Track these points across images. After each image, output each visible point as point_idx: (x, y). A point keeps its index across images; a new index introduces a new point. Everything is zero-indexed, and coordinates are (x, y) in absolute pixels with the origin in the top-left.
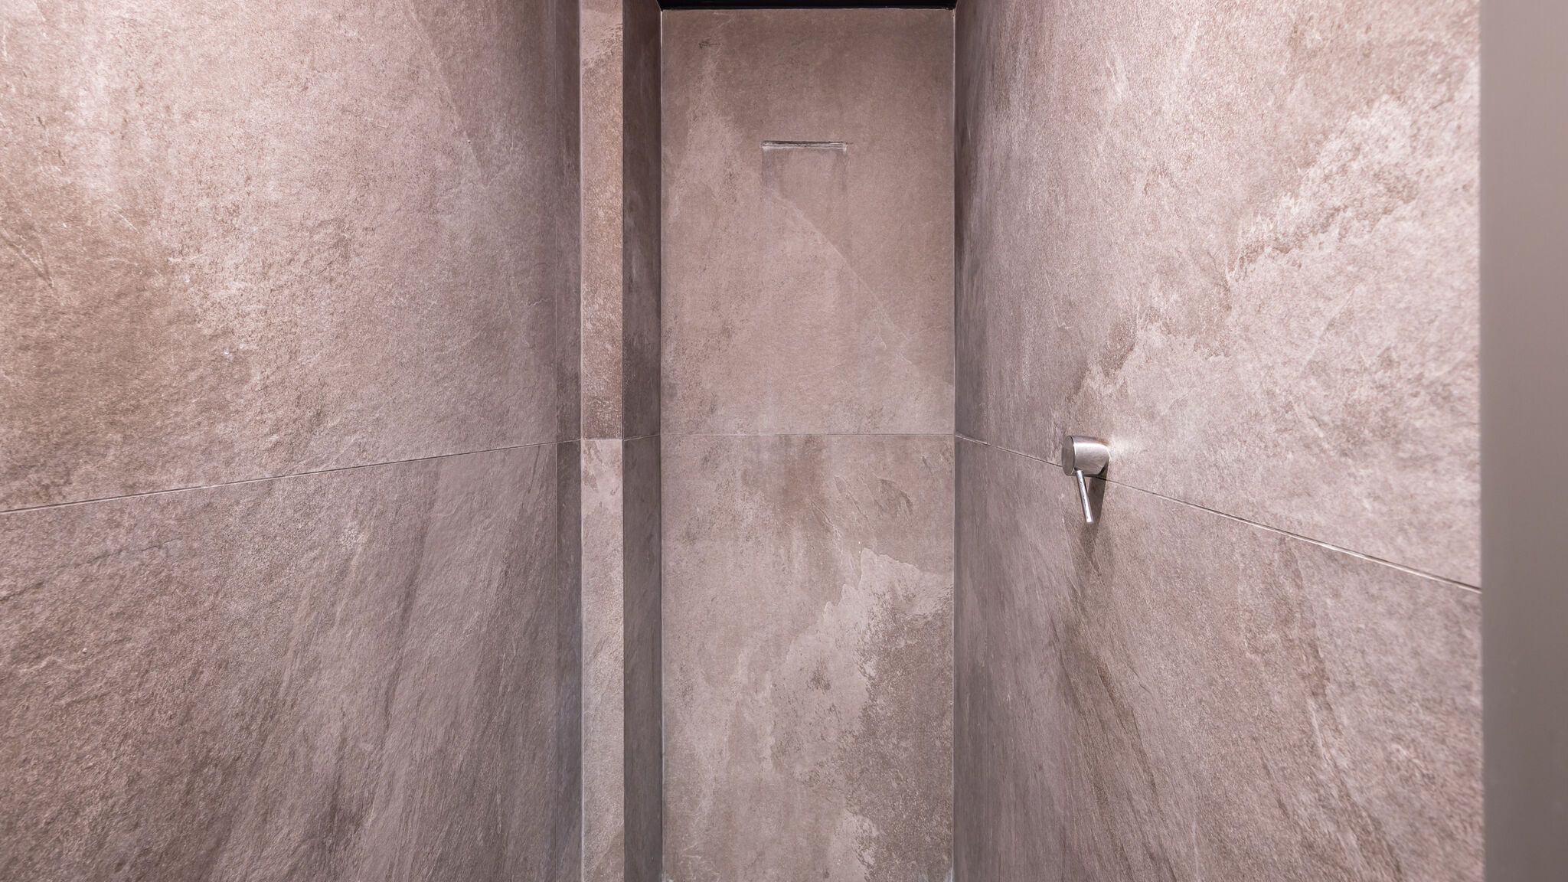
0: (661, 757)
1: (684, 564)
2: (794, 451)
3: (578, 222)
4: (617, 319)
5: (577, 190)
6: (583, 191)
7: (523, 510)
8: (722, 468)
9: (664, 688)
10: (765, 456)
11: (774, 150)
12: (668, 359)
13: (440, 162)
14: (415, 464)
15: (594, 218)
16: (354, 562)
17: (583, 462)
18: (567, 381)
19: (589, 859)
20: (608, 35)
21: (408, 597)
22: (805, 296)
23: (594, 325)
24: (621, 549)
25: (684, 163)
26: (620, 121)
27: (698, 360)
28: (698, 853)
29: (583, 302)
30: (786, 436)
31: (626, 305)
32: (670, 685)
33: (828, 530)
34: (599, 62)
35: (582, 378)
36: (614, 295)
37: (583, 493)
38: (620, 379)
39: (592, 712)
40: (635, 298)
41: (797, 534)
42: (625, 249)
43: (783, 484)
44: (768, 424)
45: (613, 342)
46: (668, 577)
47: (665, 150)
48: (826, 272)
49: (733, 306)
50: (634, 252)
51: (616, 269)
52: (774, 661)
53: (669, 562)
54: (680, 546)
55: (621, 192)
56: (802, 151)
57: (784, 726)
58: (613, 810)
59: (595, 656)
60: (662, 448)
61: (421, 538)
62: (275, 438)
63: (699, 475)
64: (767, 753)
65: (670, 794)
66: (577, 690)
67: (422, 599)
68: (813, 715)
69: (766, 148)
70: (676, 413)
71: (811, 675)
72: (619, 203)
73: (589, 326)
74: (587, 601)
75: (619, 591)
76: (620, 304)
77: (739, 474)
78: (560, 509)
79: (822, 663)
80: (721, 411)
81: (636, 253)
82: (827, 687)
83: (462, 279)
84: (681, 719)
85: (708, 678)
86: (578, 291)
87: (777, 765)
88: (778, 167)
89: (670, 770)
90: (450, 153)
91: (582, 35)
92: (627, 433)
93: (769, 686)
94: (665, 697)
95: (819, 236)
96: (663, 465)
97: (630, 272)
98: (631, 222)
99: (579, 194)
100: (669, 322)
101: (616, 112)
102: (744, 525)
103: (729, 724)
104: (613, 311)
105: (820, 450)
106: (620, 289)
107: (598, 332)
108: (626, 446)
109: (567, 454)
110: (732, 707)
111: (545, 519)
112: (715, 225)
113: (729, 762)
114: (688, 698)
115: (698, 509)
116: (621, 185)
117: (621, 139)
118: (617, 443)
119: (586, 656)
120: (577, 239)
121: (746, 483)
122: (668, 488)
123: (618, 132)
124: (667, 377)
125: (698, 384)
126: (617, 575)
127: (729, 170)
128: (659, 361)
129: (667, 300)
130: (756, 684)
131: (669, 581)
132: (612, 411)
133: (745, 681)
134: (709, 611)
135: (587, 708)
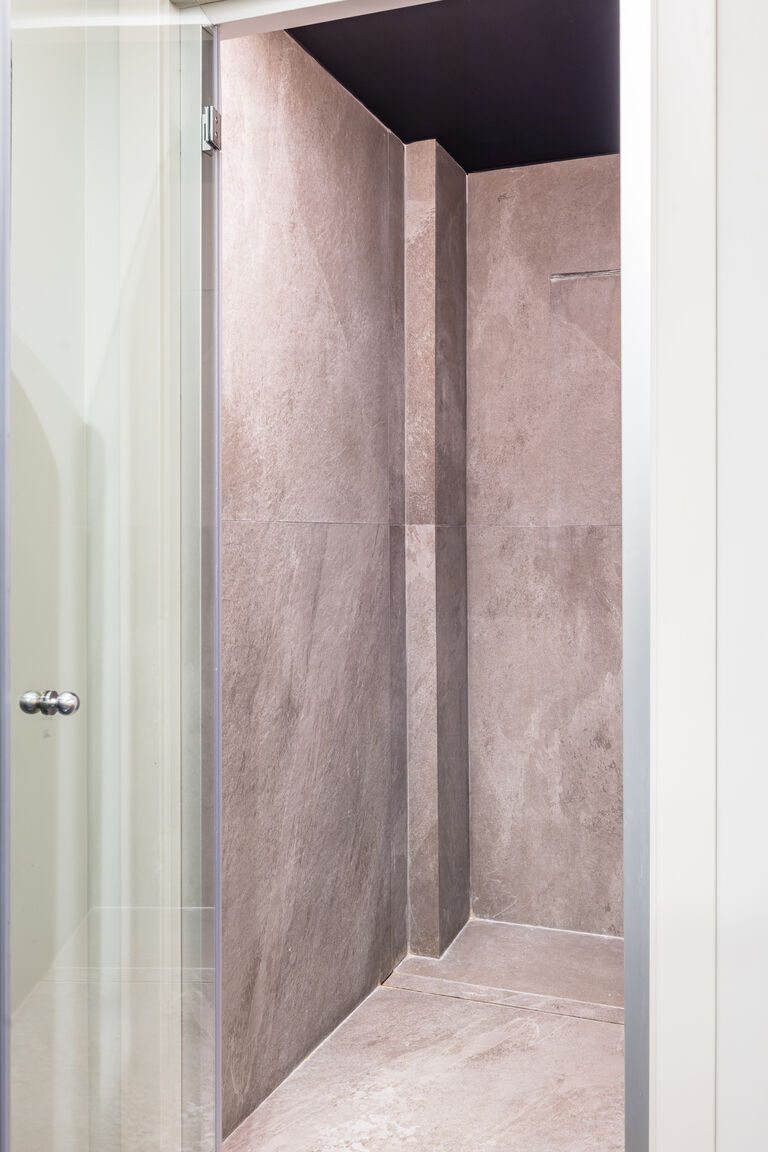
0: (468, 794)
1: (485, 635)
2: (578, 540)
3: (403, 361)
4: (431, 433)
5: (402, 338)
6: (406, 337)
7: (369, 568)
8: (517, 555)
9: (470, 739)
10: (554, 544)
11: (561, 282)
12: (472, 463)
13: (328, 344)
14: (317, 526)
15: (415, 357)
16: (295, 573)
17: (407, 542)
18: (396, 481)
19: (413, 842)
20: (425, 217)
21: (315, 601)
22: (588, 405)
23: (414, 438)
24: (434, 609)
25: (485, 299)
26: (434, 282)
27: (497, 464)
28: (498, 878)
29: (407, 421)
30: (572, 527)
31: (438, 422)
32: (475, 735)
33: (608, 609)
34: (419, 239)
35: (406, 477)
36: (429, 414)
37: (407, 565)
38: (433, 479)
39: (414, 732)
40: (444, 416)
41: (581, 613)
42: (437, 379)
43: (569, 569)
44: (556, 517)
45: (428, 450)
46: (473, 645)
47: (470, 289)
48: (606, 384)
49: (526, 416)
50: (444, 380)
51: (430, 395)
52: (561, 721)
53: (474, 633)
54: (482, 620)
55: (434, 336)
56: (585, 280)
57: (571, 776)
58: (430, 807)
59: (416, 690)
60: (468, 538)
61: (320, 570)
62: (270, 502)
63: (498, 560)
64: (556, 799)
65: (475, 827)
66: (403, 712)
67: (321, 606)
68: (597, 770)
69: (554, 280)
70: (479, 509)
71: (594, 735)
72: (432, 344)
73: (411, 438)
74: (410, 647)
75: (433, 641)
76: (433, 422)
77: (531, 561)
78: (391, 574)
79: (604, 725)
80: (516, 507)
81: (446, 380)
82: (608, 746)
83: (337, 414)
84: (484, 764)
85: (506, 733)
86: (403, 414)
87: (565, 810)
88: (564, 295)
89: (475, 806)
90: (333, 338)
91: (406, 220)
92: (439, 521)
93: (557, 742)
94: (471, 746)
95: (600, 352)
96: (468, 552)
97: (441, 396)
98: (441, 357)
99: (403, 340)
100: (473, 432)
101: (430, 275)
102: (536, 603)
103: (524, 772)
104: (428, 427)
105: (602, 540)
106: (433, 409)
107: (418, 443)
108: (438, 530)
109: (396, 533)
110: (527, 758)
111: (382, 578)
112: (510, 349)
113: (524, 804)
114: (489, 748)
115: (497, 590)
116: (434, 330)
117: (434, 295)
118: (431, 528)
119: (410, 689)
120: (402, 374)
121: (537, 568)
122: (473, 571)
123: (431, 290)
124: (472, 478)
125: (497, 484)
126: (432, 628)
127: (522, 302)
128: (465, 466)
129: (472, 414)
130: (546, 738)
131: (473, 649)
132: (427, 504)
133: (537, 737)
134: (506, 676)
135: (410, 729)
